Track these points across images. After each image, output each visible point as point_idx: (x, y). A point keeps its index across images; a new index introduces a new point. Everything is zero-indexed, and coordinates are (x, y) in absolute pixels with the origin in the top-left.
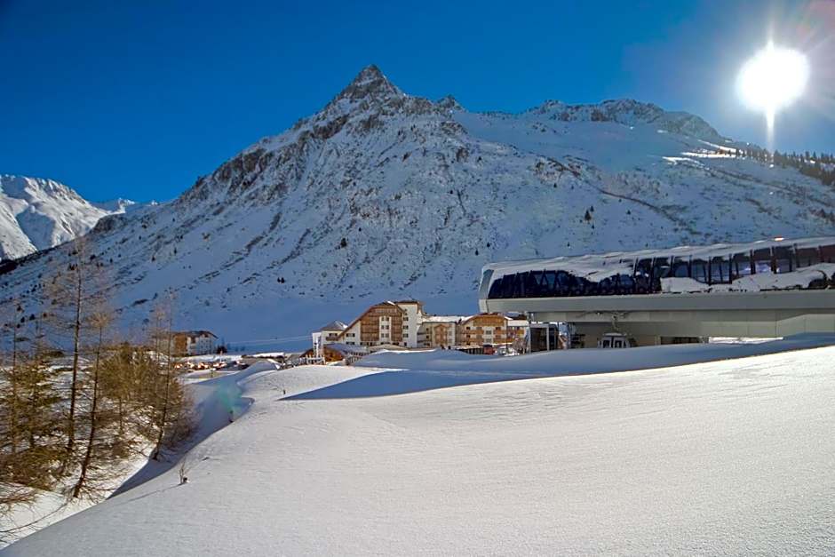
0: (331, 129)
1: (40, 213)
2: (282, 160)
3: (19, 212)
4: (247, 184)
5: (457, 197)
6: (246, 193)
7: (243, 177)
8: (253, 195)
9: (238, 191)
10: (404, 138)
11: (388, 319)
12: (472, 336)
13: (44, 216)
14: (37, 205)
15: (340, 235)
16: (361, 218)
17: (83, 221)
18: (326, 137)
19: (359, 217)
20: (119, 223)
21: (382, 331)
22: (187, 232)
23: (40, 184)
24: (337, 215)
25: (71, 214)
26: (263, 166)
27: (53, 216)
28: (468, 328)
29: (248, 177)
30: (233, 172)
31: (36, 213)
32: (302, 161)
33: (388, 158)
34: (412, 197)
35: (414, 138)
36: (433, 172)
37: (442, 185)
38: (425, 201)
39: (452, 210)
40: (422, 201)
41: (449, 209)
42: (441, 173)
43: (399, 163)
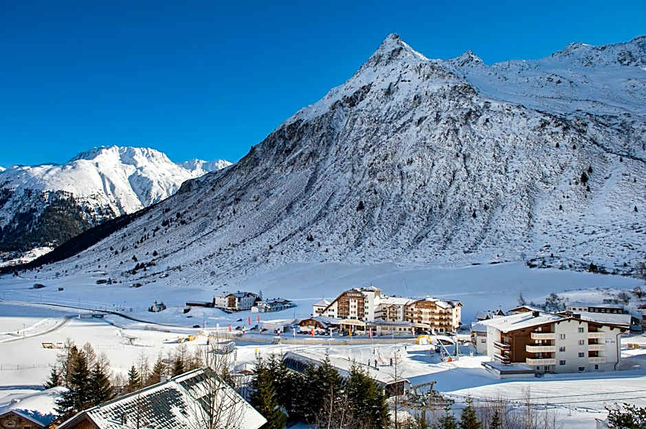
0: (357, 98)
1: (144, 175)
2: (316, 129)
3: (130, 175)
4: (288, 152)
5: (463, 160)
6: (288, 159)
7: (285, 145)
8: (293, 162)
9: (281, 157)
10: (420, 103)
11: (355, 301)
12: (414, 315)
13: (146, 178)
14: (141, 169)
15: (358, 198)
16: (377, 182)
17: (171, 179)
18: (353, 105)
19: (376, 181)
20: (195, 186)
21: (351, 309)
22: (243, 194)
23: (143, 152)
24: (358, 180)
25: (164, 174)
26: (301, 136)
27: (152, 177)
28: (412, 309)
29: (289, 146)
30: (278, 141)
31: (141, 175)
32: (332, 129)
33: (404, 124)
34: (422, 161)
35: (428, 103)
36: (442, 136)
37: (450, 149)
38: (433, 165)
39: (457, 173)
40: (431, 165)
41: (454, 172)
42: (450, 137)
43: (413, 128)
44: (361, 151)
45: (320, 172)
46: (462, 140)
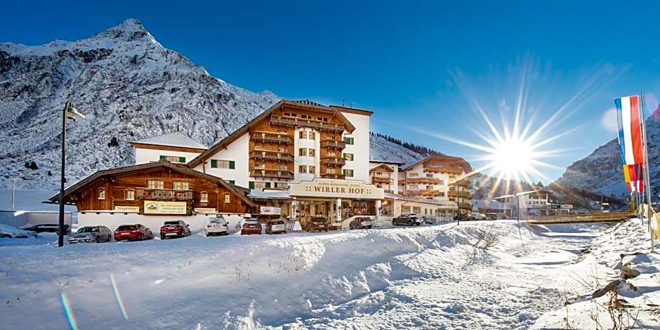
0: (94, 56)
2: (33, 67)
11: (314, 138)
16: (132, 126)
18: (89, 60)
19: (130, 125)
21: (301, 160)
24: (104, 122)
33: (156, 89)
34: (183, 119)
35: (178, 81)
36: (199, 105)
37: (208, 115)
38: (195, 124)
39: (219, 133)
40: (193, 123)
41: (216, 132)
42: (206, 107)
43: (166, 94)
44: (105, 99)
45: (43, 108)
46: (218, 112)
